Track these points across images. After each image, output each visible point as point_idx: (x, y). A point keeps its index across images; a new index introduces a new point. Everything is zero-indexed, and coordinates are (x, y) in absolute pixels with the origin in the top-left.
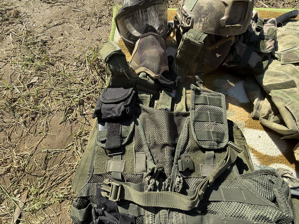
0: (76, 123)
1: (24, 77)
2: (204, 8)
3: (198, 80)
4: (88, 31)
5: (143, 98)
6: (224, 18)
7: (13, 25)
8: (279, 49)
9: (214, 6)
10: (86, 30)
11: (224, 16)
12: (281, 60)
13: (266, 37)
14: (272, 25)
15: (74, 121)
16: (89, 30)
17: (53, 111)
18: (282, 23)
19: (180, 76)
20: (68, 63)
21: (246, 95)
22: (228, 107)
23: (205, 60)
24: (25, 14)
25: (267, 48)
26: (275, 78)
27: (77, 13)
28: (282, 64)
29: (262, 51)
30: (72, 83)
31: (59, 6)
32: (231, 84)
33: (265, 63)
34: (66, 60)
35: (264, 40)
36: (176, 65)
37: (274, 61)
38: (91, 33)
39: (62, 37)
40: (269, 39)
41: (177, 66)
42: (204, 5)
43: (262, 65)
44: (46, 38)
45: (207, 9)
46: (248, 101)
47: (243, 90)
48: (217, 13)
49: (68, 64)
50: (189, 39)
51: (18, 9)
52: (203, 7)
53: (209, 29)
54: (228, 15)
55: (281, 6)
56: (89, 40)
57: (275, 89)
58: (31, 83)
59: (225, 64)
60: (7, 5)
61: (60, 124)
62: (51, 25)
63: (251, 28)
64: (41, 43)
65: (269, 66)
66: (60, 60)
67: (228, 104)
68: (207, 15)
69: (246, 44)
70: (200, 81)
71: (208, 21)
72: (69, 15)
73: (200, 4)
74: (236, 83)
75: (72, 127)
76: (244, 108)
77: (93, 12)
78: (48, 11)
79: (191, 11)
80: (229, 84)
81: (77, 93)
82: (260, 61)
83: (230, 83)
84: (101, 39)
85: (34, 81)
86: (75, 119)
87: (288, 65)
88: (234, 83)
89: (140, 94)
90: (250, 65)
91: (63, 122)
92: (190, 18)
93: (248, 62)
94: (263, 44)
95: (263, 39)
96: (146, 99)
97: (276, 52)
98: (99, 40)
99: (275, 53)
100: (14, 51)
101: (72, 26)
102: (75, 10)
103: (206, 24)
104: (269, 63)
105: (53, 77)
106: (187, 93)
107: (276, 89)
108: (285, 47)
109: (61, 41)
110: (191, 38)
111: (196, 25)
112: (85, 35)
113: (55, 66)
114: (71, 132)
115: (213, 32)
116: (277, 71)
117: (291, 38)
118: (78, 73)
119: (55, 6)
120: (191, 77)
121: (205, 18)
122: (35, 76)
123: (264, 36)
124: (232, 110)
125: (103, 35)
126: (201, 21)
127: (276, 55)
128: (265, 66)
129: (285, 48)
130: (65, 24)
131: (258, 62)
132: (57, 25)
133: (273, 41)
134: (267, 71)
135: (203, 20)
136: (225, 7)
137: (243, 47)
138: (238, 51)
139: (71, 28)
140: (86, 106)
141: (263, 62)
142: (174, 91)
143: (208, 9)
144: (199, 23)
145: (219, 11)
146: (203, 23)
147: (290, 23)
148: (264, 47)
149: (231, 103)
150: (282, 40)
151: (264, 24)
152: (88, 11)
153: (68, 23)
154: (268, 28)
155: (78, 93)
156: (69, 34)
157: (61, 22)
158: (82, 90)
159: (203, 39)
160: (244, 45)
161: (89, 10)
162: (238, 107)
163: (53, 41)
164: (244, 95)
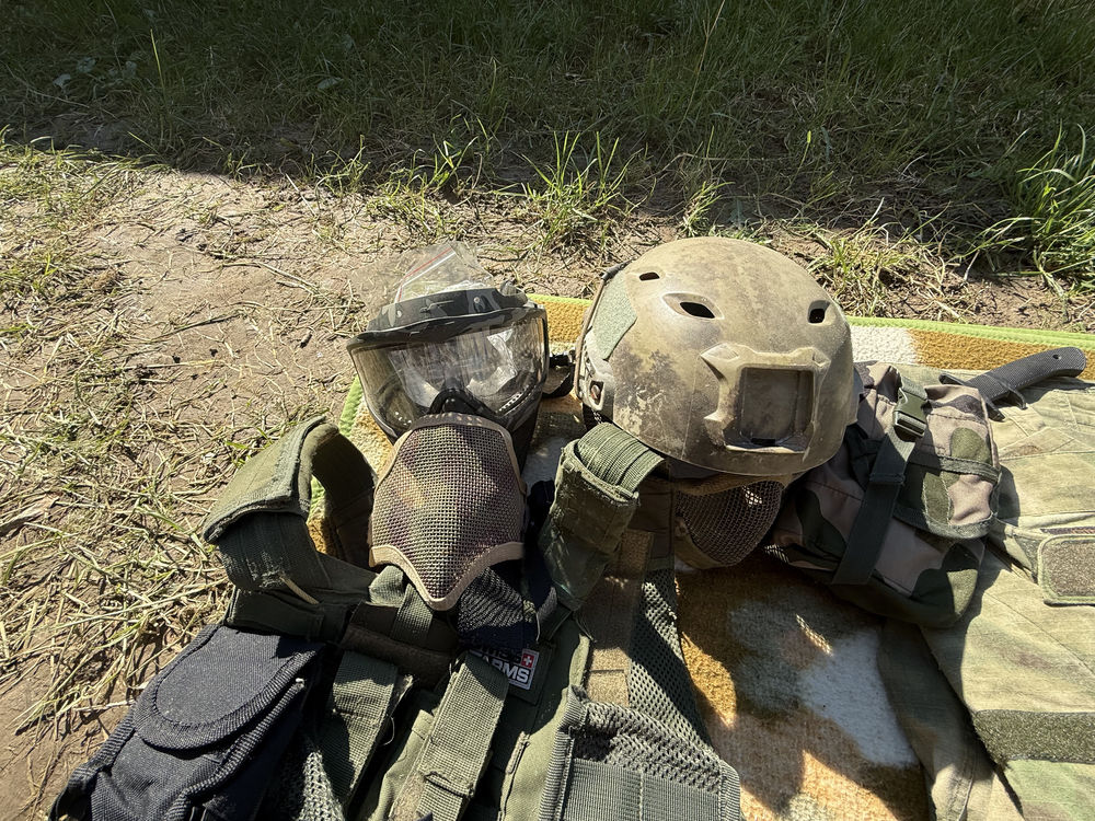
0: (88, 735)
1: (10, 494)
2: (643, 368)
3: (656, 605)
4: (299, 349)
5: (350, 705)
6: (717, 416)
7: (85, 311)
8: (1022, 508)
9: (674, 367)
10: (294, 344)
11: (715, 408)
12: (1039, 577)
13: (945, 464)
14: (967, 418)
15: (85, 721)
16: (303, 345)
17: (25, 660)
18: (1020, 395)
19: (571, 584)
20: (186, 452)
21: (893, 721)
22: (802, 780)
23: (683, 525)
24: (137, 284)
25: (958, 511)
26: (1024, 676)
27: (287, 292)
28: (1049, 604)
29: (935, 526)
30: (161, 537)
31: (243, 269)
32: (817, 639)
33: (961, 582)
34: (187, 439)
35: (942, 474)
36: (553, 535)
37: (1007, 578)
38: (306, 358)
39: (211, 361)
40: (960, 473)
41: (558, 538)
42: (642, 356)
43: (947, 589)
44: (158, 361)
45: (653, 372)
46: (909, 758)
47: (873, 685)
48: (688, 394)
49: (186, 459)
50: (580, 473)
51: (125, 269)
52: (641, 361)
53: (665, 439)
54: (729, 413)
55: (1013, 313)
56: (290, 379)
57: (1033, 757)
58: (19, 520)
59: (772, 548)
60: (99, 257)
61: (19, 732)
62: (195, 320)
63: (875, 421)
64: (132, 377)
65: (988, 597)
66: (168, 437)
67: (802, 759)
68: (653, 392)
69: (856, 480)
70: (667, 612)
71: (658, 410)
72: (260, 295)
73: (631, 348)
74: (836, 640)
75: (61, 754)
76: (890, 801)
77: (338, 291)
78: (205, 280)
79: (606, 360)
80: (806, 640)
81: (160, 584)
82: (937, 566)
83: (814, 637)
84: (331, 378)
85: (36, 511)
86: (95, 715)
87: (1079, 612)
88: (830, 639)
89: (341, 682)
90: (886, 580)
91: (35, 723)
92: (600, 385)
93: (877, 567)
94: (939, 494)
95: (937, 471)
96: (368, 708)
97: (1009, 528)
98: (324, 383)
99: (1004, 536)
100: (38, 393)
101: (257, 329)
102: (287, 283)
103: (654, 420)
104: (983, 583)
105: (107, 503)
106: (596, 672)
107: (1039, 758)
108: (1052, 505)
109: (200, 373)
110: (590, 469)
111: (621, 413)
112: (283, 362)
113: (137, 461)
114: (44, 784)
115: (683, 453)
116: (1031, 639)
117: (1070, 467)
118: (204, 497)
119: (231, 269)
120: (622, 585)
121: (649, 401)
122: (49, 493)
123: (937, 458)
124: (824, 802)
125: (343, 366)
126: (634, 405)
127: (1011, 546)
128: (961, 597)
129: (1054, 512)
130: (237, 321)
131: (924, 572)
132: (212, 322)
133: (984, 483)
134: (975, 621)
135: (642, 403)
136: (716, 380)
137: (847, 495)
138: (825, 506)
139: (251, 335)
140: (170, 650)
141: (953, 576)
142: (532, 659)
143: (656, 373)
144: (628, 409)
145: (696, 391)
146: (641, 414)
147: (1054, 395)
148: (944, 508)
149: (816, 753)
150: (1031, 469)
151: (927, 407)
152: (323, 288)
153: (248, 320)
154: (949, 428)
155: (164, 584)
156: (238, 352)
157: (229, 312)
158: (182, 572)
159: (638, 481)
160: (851, 486)
161: (326, 286)
162: (854, 787)
163: (174, 371)
164: (885, 714)
